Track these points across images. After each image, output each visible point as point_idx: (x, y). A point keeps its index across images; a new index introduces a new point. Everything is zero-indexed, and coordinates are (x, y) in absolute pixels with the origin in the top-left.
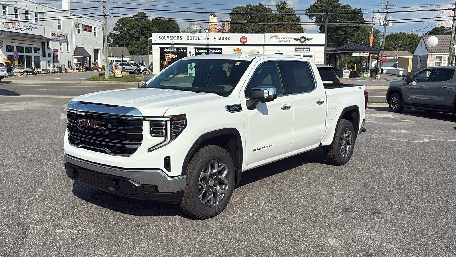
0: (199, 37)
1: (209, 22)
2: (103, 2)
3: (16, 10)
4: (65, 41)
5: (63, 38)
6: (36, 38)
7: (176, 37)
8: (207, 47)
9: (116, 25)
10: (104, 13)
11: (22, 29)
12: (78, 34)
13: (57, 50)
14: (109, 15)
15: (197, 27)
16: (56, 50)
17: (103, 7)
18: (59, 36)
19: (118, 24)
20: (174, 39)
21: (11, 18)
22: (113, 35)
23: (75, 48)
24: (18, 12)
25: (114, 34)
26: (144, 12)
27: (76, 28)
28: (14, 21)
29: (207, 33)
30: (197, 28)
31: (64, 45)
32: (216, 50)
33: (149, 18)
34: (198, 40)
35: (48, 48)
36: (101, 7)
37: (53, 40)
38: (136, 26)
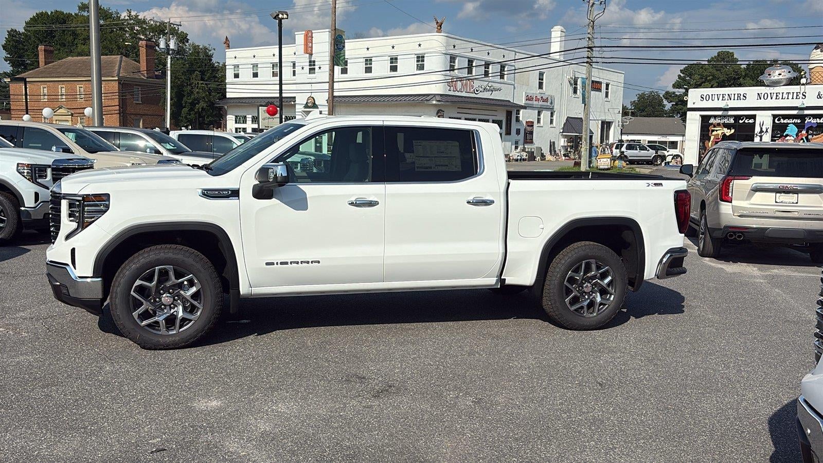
0: (783, 93)
1: (810, 62)
2: (588, 39)
3: (470, 62)
4: (547, 109)
5: (545, 103)
6: (499, 105)
7: (734, 94)
8: (801, 112)
9: (679, 78)
10: (588, 57)
11: (477, 91)
12: (574, 96)
13: (533, 122)
15: (780, 74)
16: (531, 124)
17: (588, 48)
18: (537, 100)
20: (730, 99)
21: (461, 75)
22: (671, 96)
23: (565, 119)
24: (474, 64)
25: (674, 93)
26: (731, 51)
27: (571, 85)
28: (464, 79)
29: (803, 84)
30: (781, 76)
31: (545, 115)
32: (820, 119)
34: (782, 99)
35: (518, 119)
36: (585, 48)
37: (524, 107)
38: (711, 77)
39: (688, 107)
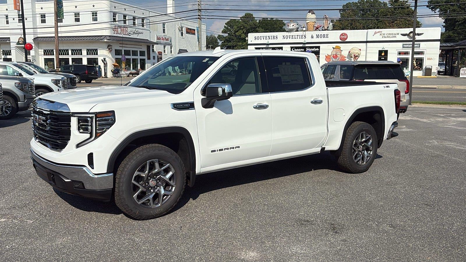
0: (295, 35)
1: (307, 19)
2: (198, 5)
3: (125, 16)
4: (169, 44)
5: (167, 41)
6: (142, 42)
7: (272, 36)
8: (304, 45)
9: (225, 28)
10: (199, 15)
11: (130, 34)
12: (181, 37)
13: (161, 52)
14: (204, 17)
15: (293, 26)
16: (160, 53)
17: (199, 10)
18: (163, 39)
19: (226, 26)
20: (270, 39)
21: (120, 24)
22: (221, 37)
23: (178, 50)
24: (127, 18)
25: (223, 36)
26: (251, 13)
27: (180, 31)
28: (122, 27)
29: (304, 31)
30: (294, 26)
31: (168, 48)
32: (313, 49)
33: (256, 19)
34: (295, 38)
35: (153, 51)
36: (197, 10)
37: (157, 44)
38: (243, 27)
39: (249, 43)
